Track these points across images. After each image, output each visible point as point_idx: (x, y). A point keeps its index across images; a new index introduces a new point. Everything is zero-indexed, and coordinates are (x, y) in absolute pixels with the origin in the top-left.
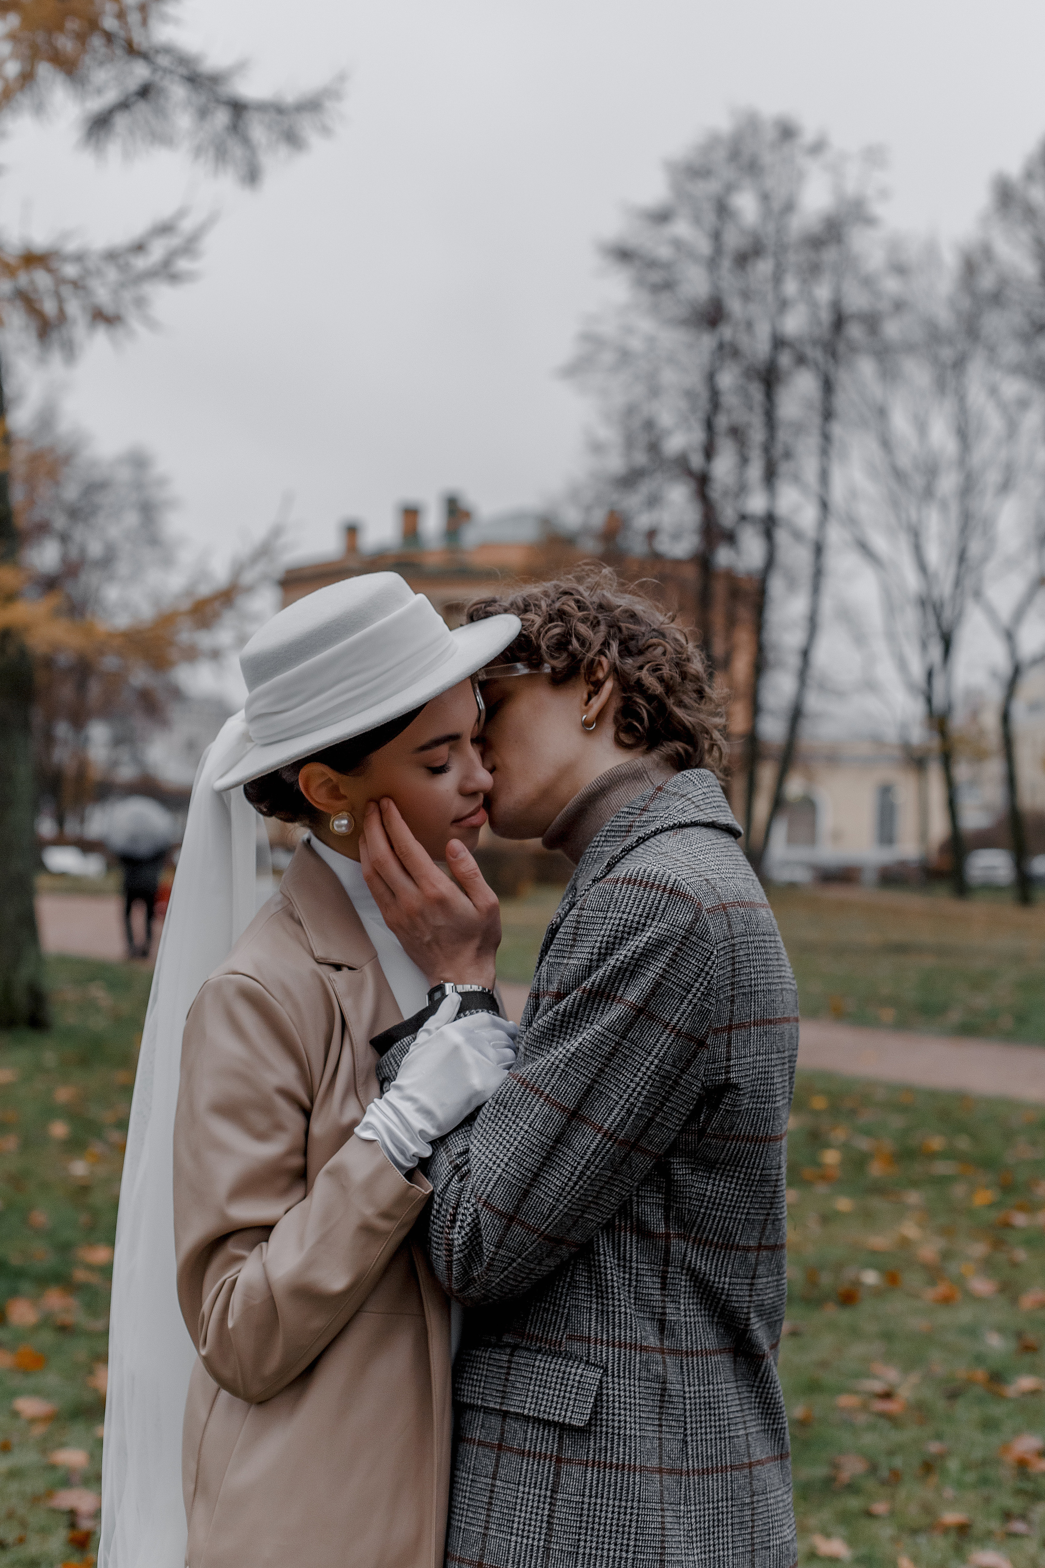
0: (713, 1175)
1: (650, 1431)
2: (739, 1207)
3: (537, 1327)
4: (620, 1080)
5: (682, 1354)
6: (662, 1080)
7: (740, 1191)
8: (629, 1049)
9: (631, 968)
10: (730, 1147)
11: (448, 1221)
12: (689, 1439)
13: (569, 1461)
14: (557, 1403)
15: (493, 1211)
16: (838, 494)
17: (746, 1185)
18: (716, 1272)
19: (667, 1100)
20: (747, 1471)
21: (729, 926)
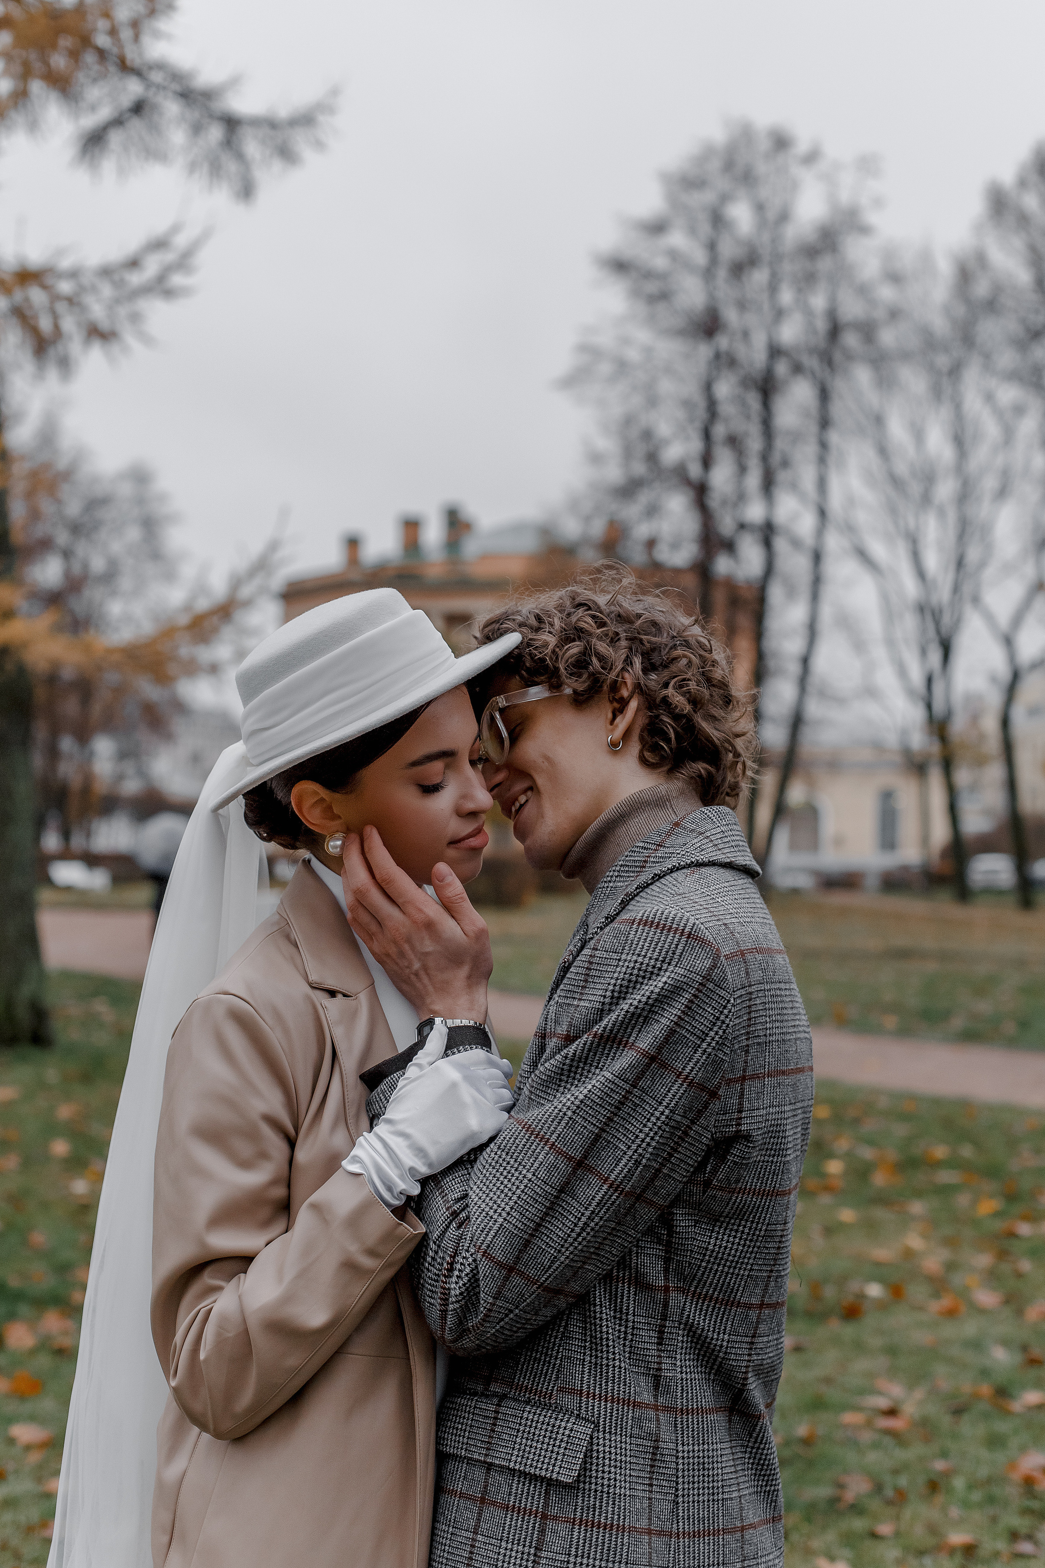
0: (717, 1229)
1: (640, 1491)
2: (742, 1263)
3: (527, 1378)
4: (629, 1130)
5: (676, 1411)
6: (672, 1131)
7: (744, 1246)
8: (640, 1098)
9: (645, 1013)
10: (736, 1200)
11: (445, 1269)
12: (680, 1500)
13: (555, 1518)
14: (545, 1457)
15: (493, 1261)
16: (836, 501)
17: (751, 1241)
18: (714, 1328)
19: (676, 1150)
20: (739, 1534)
21: (747, 973)
